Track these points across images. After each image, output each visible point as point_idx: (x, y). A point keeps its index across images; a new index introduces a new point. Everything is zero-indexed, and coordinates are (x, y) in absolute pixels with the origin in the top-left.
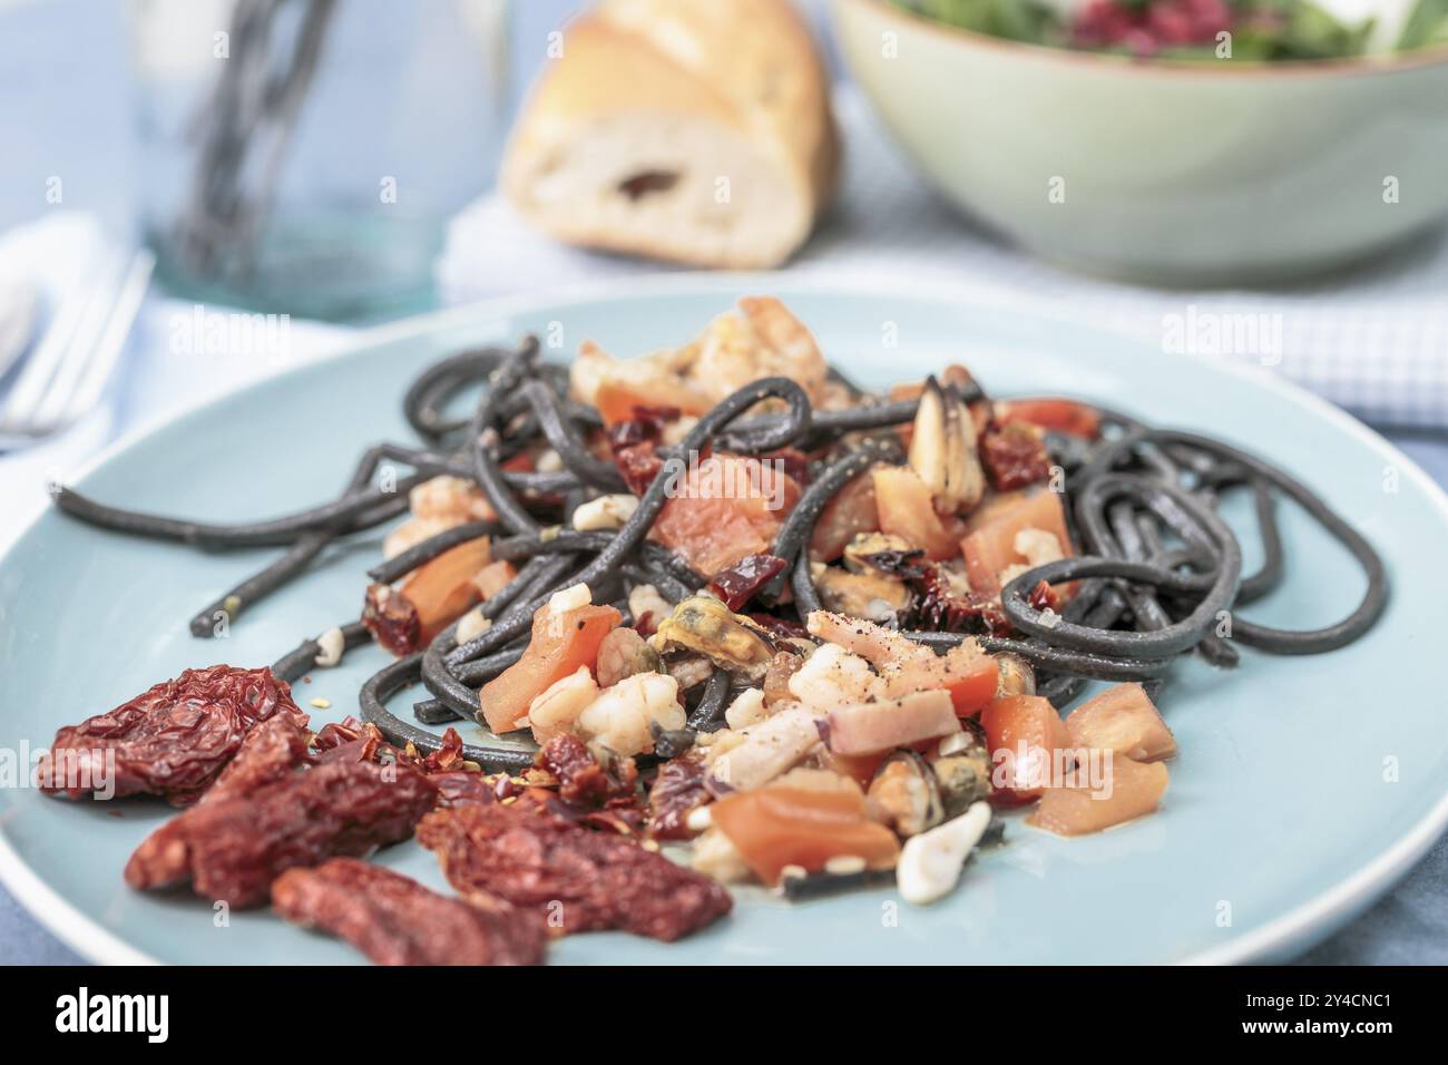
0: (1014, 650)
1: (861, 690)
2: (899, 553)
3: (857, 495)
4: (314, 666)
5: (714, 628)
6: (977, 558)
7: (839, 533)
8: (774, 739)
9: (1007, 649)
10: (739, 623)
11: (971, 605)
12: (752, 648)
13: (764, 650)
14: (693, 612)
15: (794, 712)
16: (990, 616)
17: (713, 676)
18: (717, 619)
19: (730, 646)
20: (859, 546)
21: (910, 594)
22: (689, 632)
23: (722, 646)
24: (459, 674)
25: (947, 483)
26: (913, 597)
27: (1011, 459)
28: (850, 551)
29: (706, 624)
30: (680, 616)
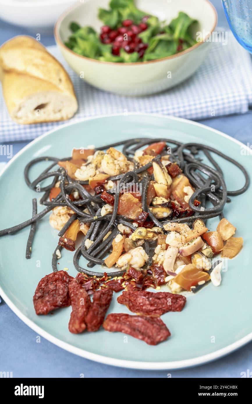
0: (198, 218)
1: (181, 240)
2: (167, 203)
3: (150, 190)
4: (57, 259)
5: (145, 234)
6: (177, 196)
7: (151, 200)
8: (170, 256)
9: (197, 218)
10: (150, 231)
11: (185, 210)
12: (153, 235)
13: (155, 235)
14: (140, 232)
15: (170, 249)
16: (189, 210)
17: (145, 242)
18: (146, 232)
19: (149, 236)
20: (155, 202)
21: (170, 210)
22: (141, 236)
23: (148, 237)
24: (93, 255)
25: (167, 182)
26: (171, 210)
27: (174, 171)
28: (154, 203)
29: (144, 234)
30: (137, 234)
